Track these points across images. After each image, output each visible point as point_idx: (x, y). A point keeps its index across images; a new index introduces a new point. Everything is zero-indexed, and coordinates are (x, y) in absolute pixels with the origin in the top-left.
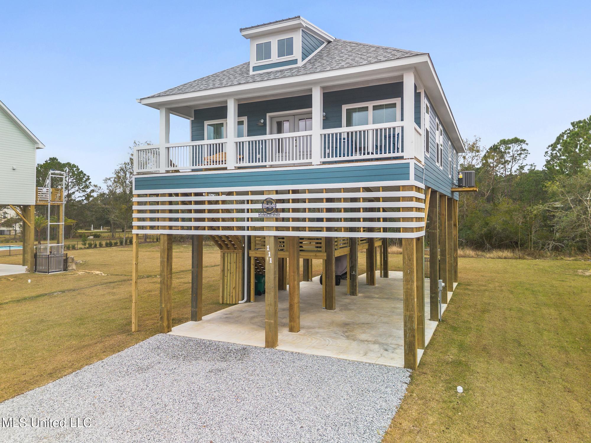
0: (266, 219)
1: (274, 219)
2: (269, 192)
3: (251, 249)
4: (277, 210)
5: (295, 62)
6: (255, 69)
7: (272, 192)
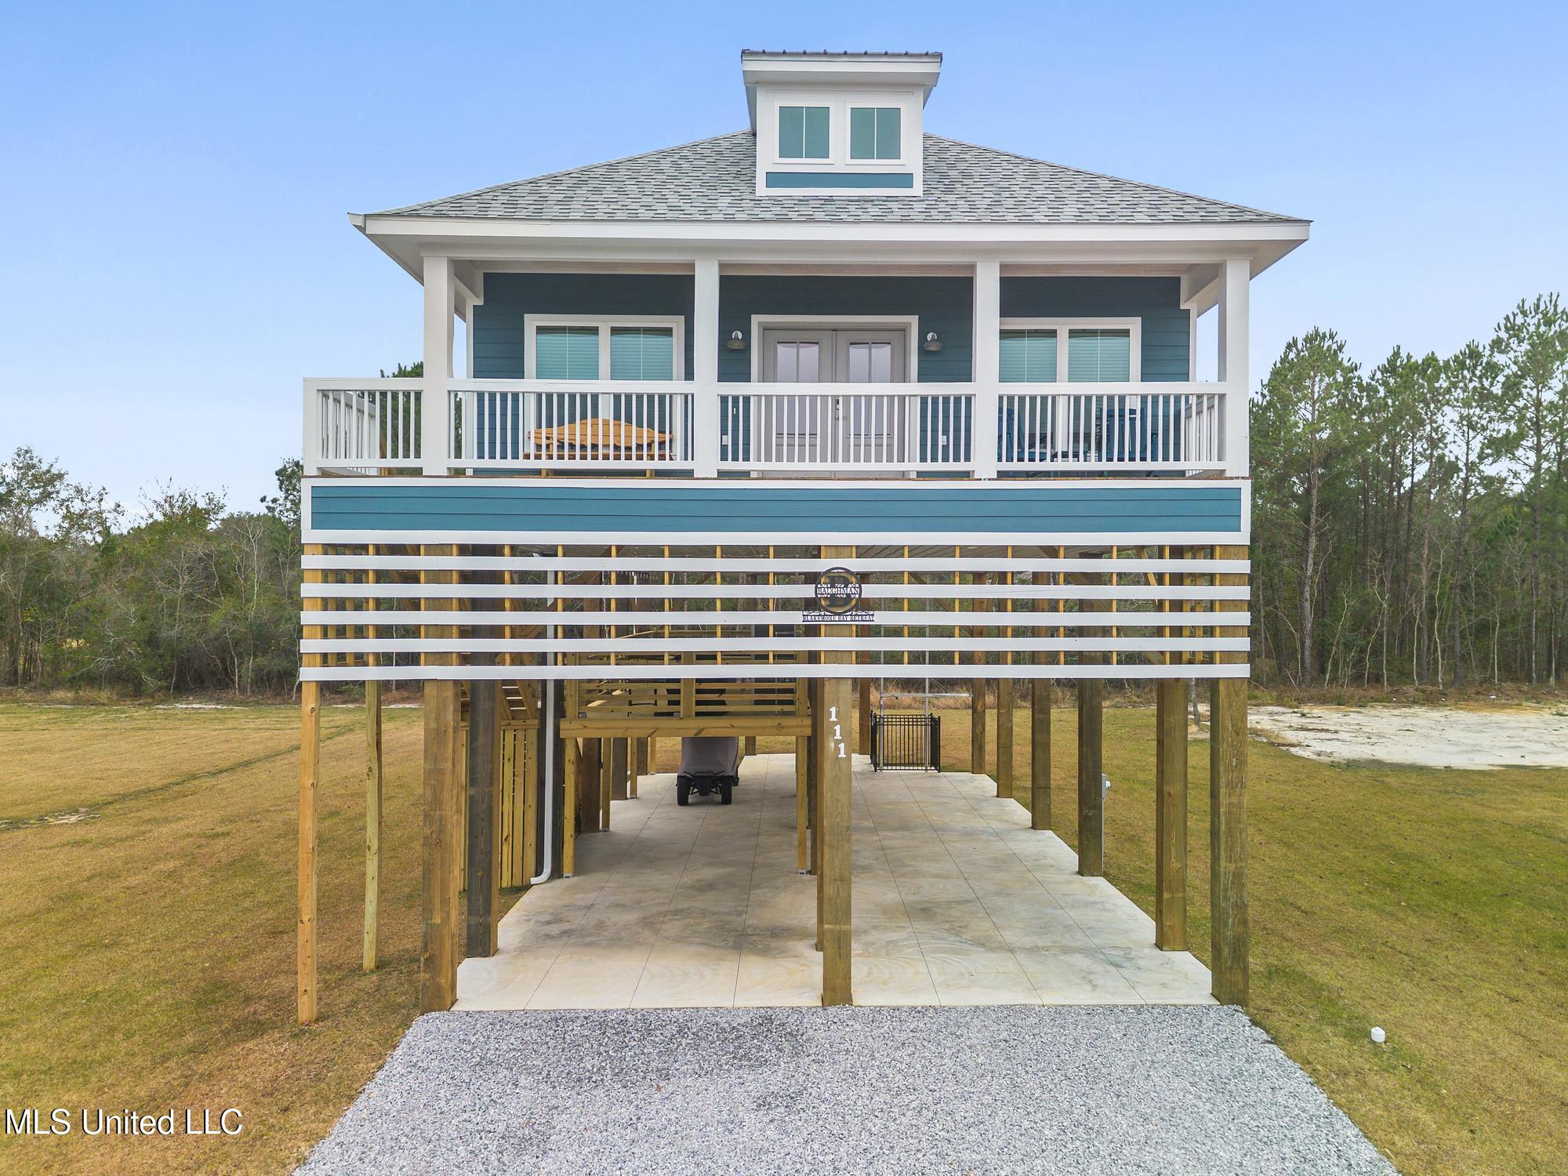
0: (828, 628)
1: (854, 628)
2: (839, 551)
3: (564, 717)
4: (867, 605)
5: (905, 180)
6: (774, 179)
7: (847, 551)
